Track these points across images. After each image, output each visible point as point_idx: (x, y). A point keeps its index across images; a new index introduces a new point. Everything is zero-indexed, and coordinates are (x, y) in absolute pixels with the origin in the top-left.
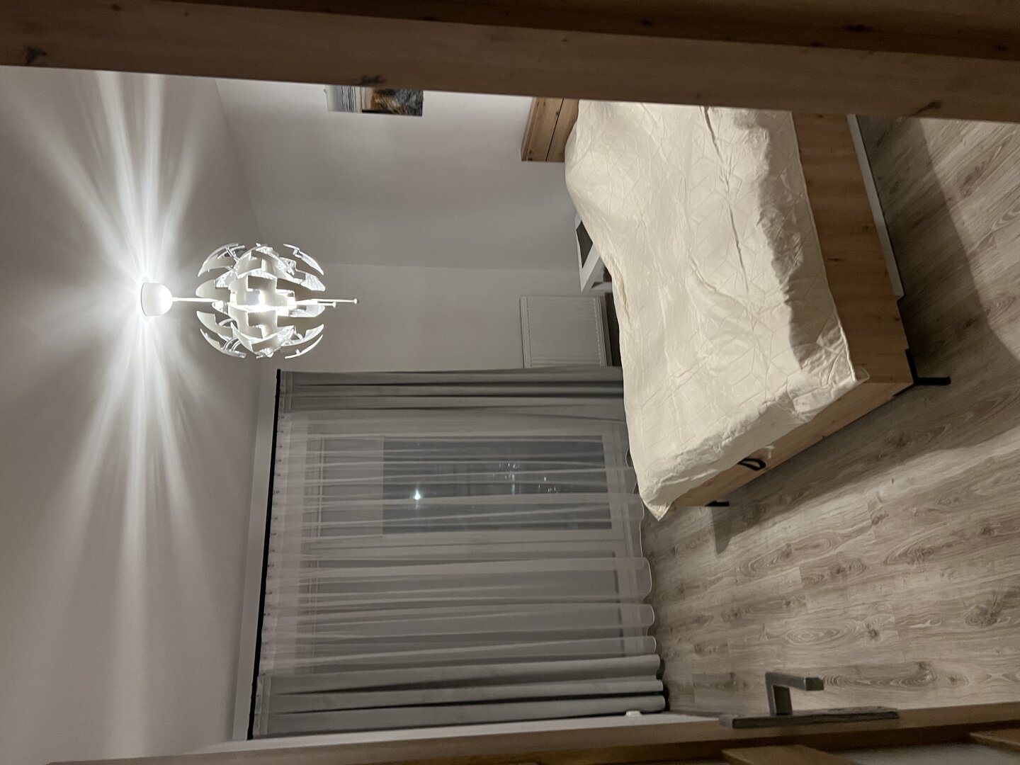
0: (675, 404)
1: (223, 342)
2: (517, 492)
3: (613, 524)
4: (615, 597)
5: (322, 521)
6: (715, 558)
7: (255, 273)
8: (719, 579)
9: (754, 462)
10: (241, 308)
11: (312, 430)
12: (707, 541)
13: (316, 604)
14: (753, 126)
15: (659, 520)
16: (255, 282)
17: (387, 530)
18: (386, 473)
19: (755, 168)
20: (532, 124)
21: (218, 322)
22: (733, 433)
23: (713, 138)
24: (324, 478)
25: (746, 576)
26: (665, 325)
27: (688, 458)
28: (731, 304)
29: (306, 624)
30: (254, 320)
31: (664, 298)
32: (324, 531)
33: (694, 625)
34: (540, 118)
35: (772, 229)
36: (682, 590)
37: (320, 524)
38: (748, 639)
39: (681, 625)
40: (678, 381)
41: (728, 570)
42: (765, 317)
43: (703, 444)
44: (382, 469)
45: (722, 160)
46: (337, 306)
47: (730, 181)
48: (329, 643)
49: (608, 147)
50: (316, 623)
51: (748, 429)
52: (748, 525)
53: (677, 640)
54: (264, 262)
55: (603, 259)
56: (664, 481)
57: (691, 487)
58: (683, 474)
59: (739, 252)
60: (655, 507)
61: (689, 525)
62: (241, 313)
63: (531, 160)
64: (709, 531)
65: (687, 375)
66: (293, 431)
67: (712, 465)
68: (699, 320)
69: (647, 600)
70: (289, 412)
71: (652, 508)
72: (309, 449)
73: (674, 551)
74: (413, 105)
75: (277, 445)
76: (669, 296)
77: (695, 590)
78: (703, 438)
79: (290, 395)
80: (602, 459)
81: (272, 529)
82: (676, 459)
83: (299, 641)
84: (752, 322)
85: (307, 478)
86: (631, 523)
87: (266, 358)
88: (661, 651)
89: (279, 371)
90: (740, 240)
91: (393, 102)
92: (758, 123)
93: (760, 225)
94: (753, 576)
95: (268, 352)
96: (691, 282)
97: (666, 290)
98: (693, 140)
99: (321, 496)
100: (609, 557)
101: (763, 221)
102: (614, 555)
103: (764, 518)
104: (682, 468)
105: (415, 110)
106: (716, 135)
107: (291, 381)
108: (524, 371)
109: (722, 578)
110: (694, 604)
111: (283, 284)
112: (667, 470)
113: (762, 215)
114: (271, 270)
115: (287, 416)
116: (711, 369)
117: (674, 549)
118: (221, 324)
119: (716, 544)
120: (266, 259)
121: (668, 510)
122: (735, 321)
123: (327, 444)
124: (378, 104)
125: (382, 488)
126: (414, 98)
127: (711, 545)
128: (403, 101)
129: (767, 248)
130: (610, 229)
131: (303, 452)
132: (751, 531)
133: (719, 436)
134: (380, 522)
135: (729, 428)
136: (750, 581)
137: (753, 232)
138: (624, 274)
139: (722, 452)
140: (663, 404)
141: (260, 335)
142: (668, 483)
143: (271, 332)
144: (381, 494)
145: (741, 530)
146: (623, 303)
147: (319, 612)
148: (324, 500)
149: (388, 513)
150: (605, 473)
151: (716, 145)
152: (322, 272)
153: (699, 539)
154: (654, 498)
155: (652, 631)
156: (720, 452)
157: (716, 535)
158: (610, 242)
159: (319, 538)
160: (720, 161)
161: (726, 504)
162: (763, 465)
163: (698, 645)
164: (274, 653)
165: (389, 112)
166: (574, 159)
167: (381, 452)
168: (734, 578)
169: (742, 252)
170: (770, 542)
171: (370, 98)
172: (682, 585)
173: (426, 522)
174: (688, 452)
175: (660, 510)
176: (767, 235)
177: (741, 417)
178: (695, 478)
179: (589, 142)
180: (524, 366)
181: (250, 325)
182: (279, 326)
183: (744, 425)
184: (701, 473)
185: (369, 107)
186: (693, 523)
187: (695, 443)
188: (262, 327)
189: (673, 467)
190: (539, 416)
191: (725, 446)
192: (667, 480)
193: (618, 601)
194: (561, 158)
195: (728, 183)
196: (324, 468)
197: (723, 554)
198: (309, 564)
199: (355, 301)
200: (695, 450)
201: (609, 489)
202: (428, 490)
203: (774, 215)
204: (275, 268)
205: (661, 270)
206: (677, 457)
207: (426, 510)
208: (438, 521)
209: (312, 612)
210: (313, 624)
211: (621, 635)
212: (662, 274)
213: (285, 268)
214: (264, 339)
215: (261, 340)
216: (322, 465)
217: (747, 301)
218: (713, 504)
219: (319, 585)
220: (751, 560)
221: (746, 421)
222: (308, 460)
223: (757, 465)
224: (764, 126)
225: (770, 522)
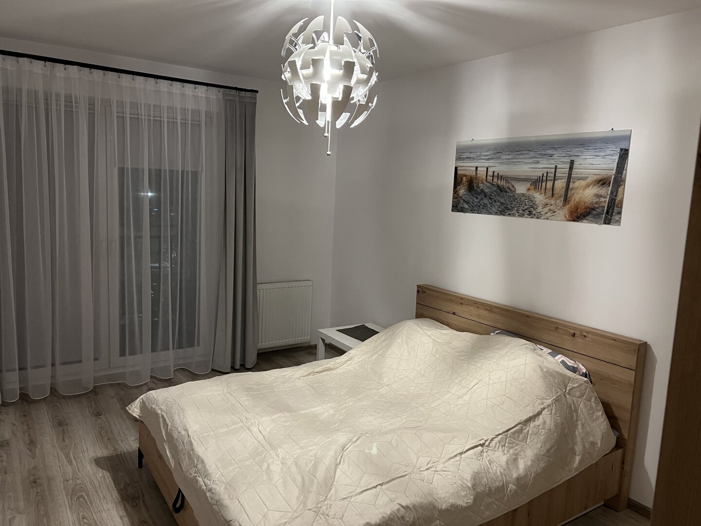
0: (234, 426)
1: (296, 35)
2: (152, 267)
3: (124, 358)
4: (57, 363)
5: (130, 118)
6: (91, 456)
7: (357, 68)
8: (70, 462)
9: (180, 503)
10: (328, 54)
11: (208, 115)
12: (107, 448)
13: (54, 108)
14: (474, 490)
15: (127, 408)
16: (349, 68)
17: (122, 171)
18: (171, 172)
19: (443, 496)
20: (446, 294)
21: (315, 32)
22: (210, 490)
23: (461, 454)
24: (168, 122)
25: (73, 490)
26: (302, 412)
27: (185, 442)
28: (329, 483)
29: (35, 98)
30: (316, 63)
31: (324, 410)
32: (121, 119)
33: (27, 438)
34: (451, 301)
35: (396, 519)
36: (61, 424)
37: (128, 116)
38: (10, 496)
39: (28, 425)
40: (255, 429)
41: (79, 471)
42: (321, 521)
43: (198, 457)
44: (175, 169)
45: (444, 463)
46: (325, 137)
47: (429, 471)
48: (17, 116)
49: (437, 356)
50: (36, 107)
51: (214, 507)
52: (121, 489)
53: (14, 422)
54: (365, 77)
55: (351, 352)
56: (163, 416)
57: (158, 442)
58: (169, 435)
59: (374, 487)
60: (139, 404)
61: (122, 429)
62: (323, 52)
63: (418, 292)
64: (115, 450)
65: (261, 438)
66: (207, 99)
67: (178, 463)
68: (310, 448)
69: (53, 390)
70: (223, 98)
71: (137, 403)
72: (192, 111)
73: (98, 414)
74: (460, 205)
75: (197, 86)
76: (327, 414)
77: (61, 438)
78: (204, 458)
79: (237, 99)
80: (180, 347)
81: (124, 75)
82: (184, 430)
83: (19, 90)
84: (315, 507)
85: (168, 108)
86: (125, 373)
87: (281, 73)
88: (5, 406)
89: (257, 92)
90: (384, 487)
91: (463, 191)
92: (477, 493)
93: (398, 506)
94: (71, 499)
95: (287, 75)
96: (342, 438)
97: (331, 412)
98: (456, 434)
99: (152, 118)
100: (94, 355)
101: (402, 509)
102: (95, 359)
103: (127, 505)
104: (175, 435)
105: (457, 207)
106: (463, 456)
107: (248, 101)
108: (255, 284)
109: (71, 464)
110: (48, 438)
111: (348, 90)
112: (173, 421)
113: (406, 508)
114: (359, 82)
115: (221, 95)
116: (268, 465)
117: (101, 415)
118: (314, 35)
119: (104, 457)
120: (367, 78)
121: (135, 417)
122: (314, 488)
123: (196, 126)
124: (462, 180)
125: (158, 168)
126: (466, 206)
127: (102, 452)
128: (464, 198)
129: (381, 516)
130: (373, 358)
131: (190, 105)
132: (115, 493)
133: (207, 475)
134: (129, 165)
135: (214, 486)
136: (67, 495)
137: (392, 501)
138: (339, 370)
139: (191, 476)
140: (233, 414)
141: (303, 67)
142: (161, 420)
143: (306, 78)
144: (153, 167)
145: (116, 482)
146: (316, 370)
147: (47, 110)
148: (149, 120)
149: (137, 172)
150: (169, 350)
151: (456, 456)
152: (352, 126)
153: (109, 439)
154: (147, 405)
155: (24, 397)
156: (191, 474)
157: (112, 456)
158: (362, 358)
159: (115, 114)
160: (444, 460)
161: (140, 465)
162: (177, 510)
163: (8, 444)
164: (9, 67)
165: (455, 187)
166: (425, 328)
167: (190, 168)
168: (71, 478)
169: (374, 489)
170: (104, 515)
171: (467, 173)
172: (67, 425)
173: (128, 199)
174: (191, 442)
175: (136, 410)
176: (391, 514)
177: (226, 501)
178: (166, 447)
179: (439, 341)
180: (258, 284)
181: (312, 59)
182: (311, 84)
183: (219, 503)
184: (171, 453)
185: (459, 172)
186: (124, 433)
187: (200, 450)
188: (311, 70)
189: (177, 426)
190: (218, 295)
191: (197, 481)
192: (164, 420)
193: (53, 365)
194: (419, 316)
195: (427, 469)
196: (177, 122)
197: (94, 466)
198: (91, 105)
199: (329, 153)
200: (193, 450)
201: (154, 354)
202: (156, 203)
203: (407, 519)
204: (359, 87)
205: (346, 405)
206: (186, 430)
207: (138, 201)
208: (128, 210)
209: (47, 104)
210: (36, 104)
211: (20, 369)
212: (343, 407)
213: (359, 95)
214: (299, 71)
215: (299, 69)
216: (179, 122)
217: (332, 499)
218: (141, 455)
219: (72, 111)
220: (88, 495)
221: (222, 505)
222: (184, 110)
223: (178, 505)
224: (475, 500)
225: (123, 513)
